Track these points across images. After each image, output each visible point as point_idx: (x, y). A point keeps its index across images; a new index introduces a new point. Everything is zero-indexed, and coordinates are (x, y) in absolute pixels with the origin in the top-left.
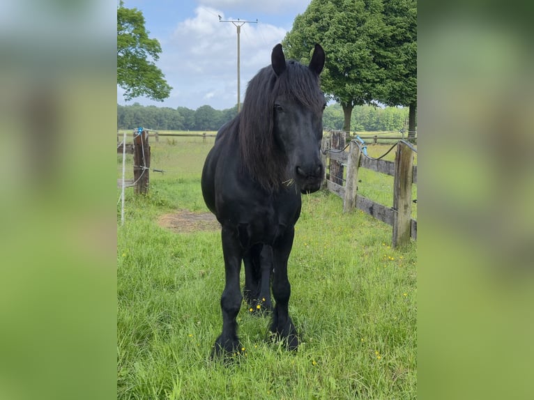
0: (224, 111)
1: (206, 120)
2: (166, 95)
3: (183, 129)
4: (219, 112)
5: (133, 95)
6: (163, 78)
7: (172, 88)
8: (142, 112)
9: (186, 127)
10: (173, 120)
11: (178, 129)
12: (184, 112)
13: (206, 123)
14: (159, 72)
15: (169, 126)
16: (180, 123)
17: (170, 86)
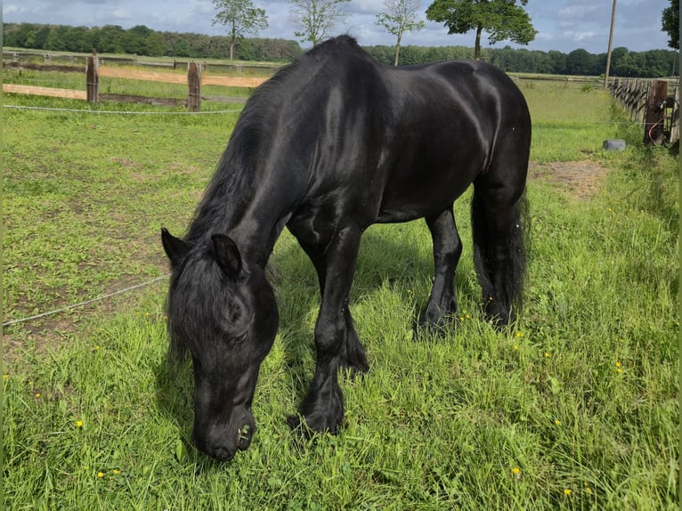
0: (600, 55)
1: (579, 64)
2: (532, 38)
3: (553, 73)
4: (594, 55)
5: (497, 39)
6: (530, 23)
7: (537, 32)
8: (512, 55)
9: (557, 70)
10: (543, 63)
11: (547, 73)
12: (555, 56)
13: (578, 67)
14: (526, 16)
15: (539, 69)
16: (550, 67)
17: (535, 29)
